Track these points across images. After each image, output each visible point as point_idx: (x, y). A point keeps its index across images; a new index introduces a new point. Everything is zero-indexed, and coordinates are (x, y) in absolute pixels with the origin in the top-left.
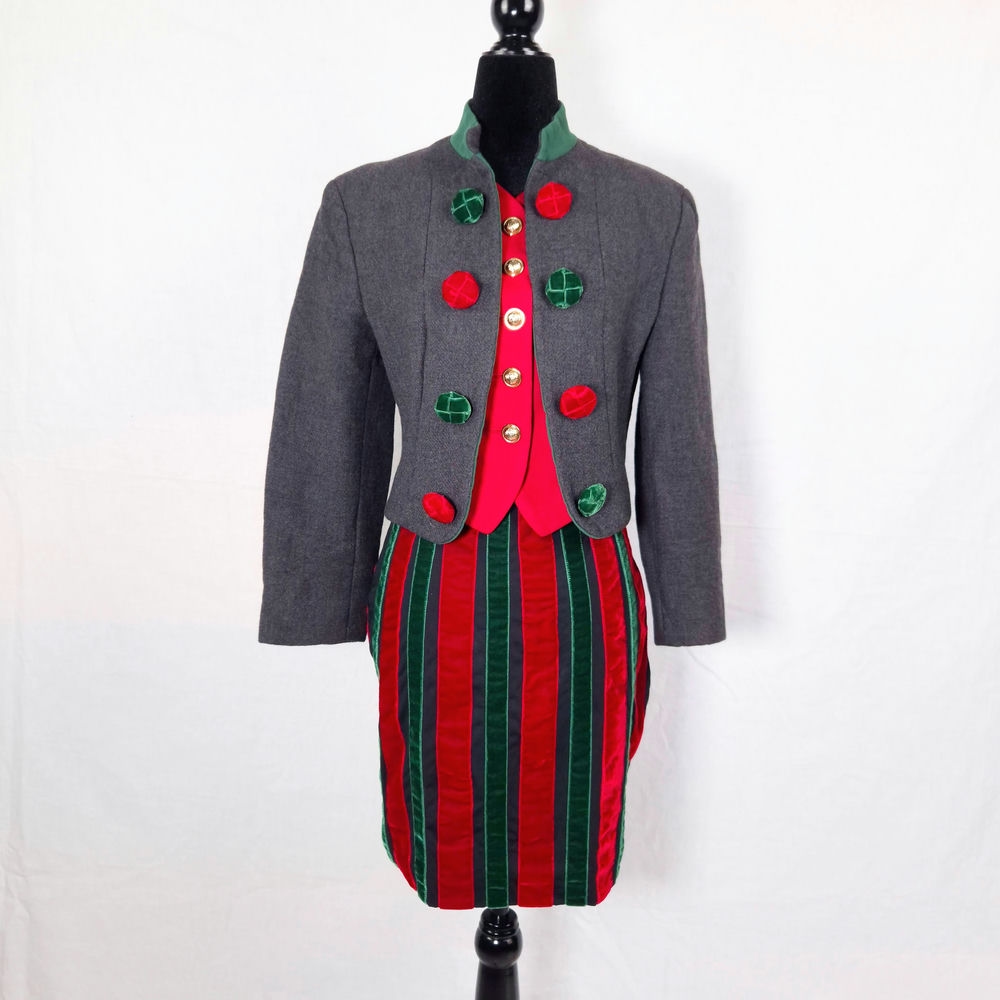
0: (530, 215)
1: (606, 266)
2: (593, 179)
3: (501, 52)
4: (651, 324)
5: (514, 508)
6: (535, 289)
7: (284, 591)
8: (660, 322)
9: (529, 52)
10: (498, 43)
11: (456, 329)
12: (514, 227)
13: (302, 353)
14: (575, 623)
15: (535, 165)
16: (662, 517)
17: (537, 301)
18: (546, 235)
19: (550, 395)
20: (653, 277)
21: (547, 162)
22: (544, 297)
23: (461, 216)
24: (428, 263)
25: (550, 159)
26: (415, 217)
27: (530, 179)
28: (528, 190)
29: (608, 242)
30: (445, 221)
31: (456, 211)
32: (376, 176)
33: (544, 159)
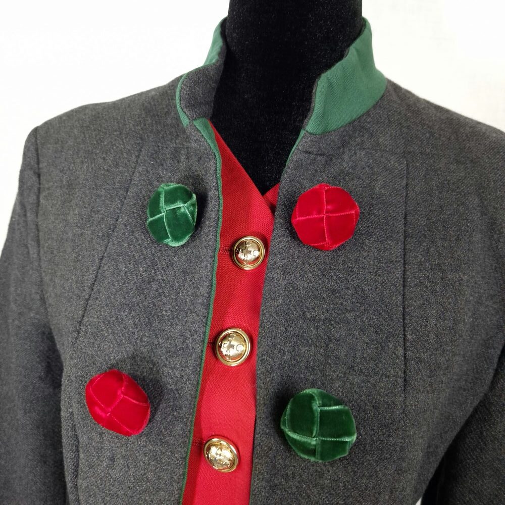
12: (251, 256)
15: (301, 143)
21: (325, 133)
23: (157, 231)
24: (86, 319)
25: (329, 129)
26: (96, 217)
27: (290, 164)
28: (285, 183)
29: (420, 307)
30: (136, 235)
31: (152, 222)
32: (75, 131)
33: (319, 131)
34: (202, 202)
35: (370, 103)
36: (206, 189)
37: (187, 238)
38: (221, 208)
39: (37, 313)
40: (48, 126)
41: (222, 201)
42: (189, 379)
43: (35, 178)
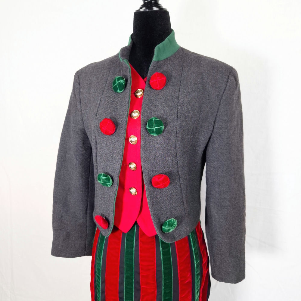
0: (147, 88)
1: (179, 114)
2: (181, 69)
3: (142, 10)
4: (209, 136)
5: (136, 223)
6: (142, 126)
7: (59, 237)
8: (214, 135)
9: (155, 9)
10: (142, 5)
11: (107, 144)
12: (140, 94)
13: (66, 143)
14: (164, 276)
16: (213, 224)
17: (143, 132)
18: (152, 98)
19: (147, 178)
20: (210, 114)
21: (158, 61)
22: (146, 130)
23: (115, 89)
24: (98, 112)
25: (160, 60)
26: (99, 89)
27: (150, 70)
28: (149, 75)
29: (182, 101)
30: (110, 92)
31: (114, 87)
32: (91, 69)
33: (157, 60)
34: (127, 81)
35: (173, 53)
36: (128, 78)
37: (123, 90)
38: (131, 81)
39: (80, 125)
40: (81, 70)
41: (131, 79)
42: (125, 120)
43: (78, 85)
